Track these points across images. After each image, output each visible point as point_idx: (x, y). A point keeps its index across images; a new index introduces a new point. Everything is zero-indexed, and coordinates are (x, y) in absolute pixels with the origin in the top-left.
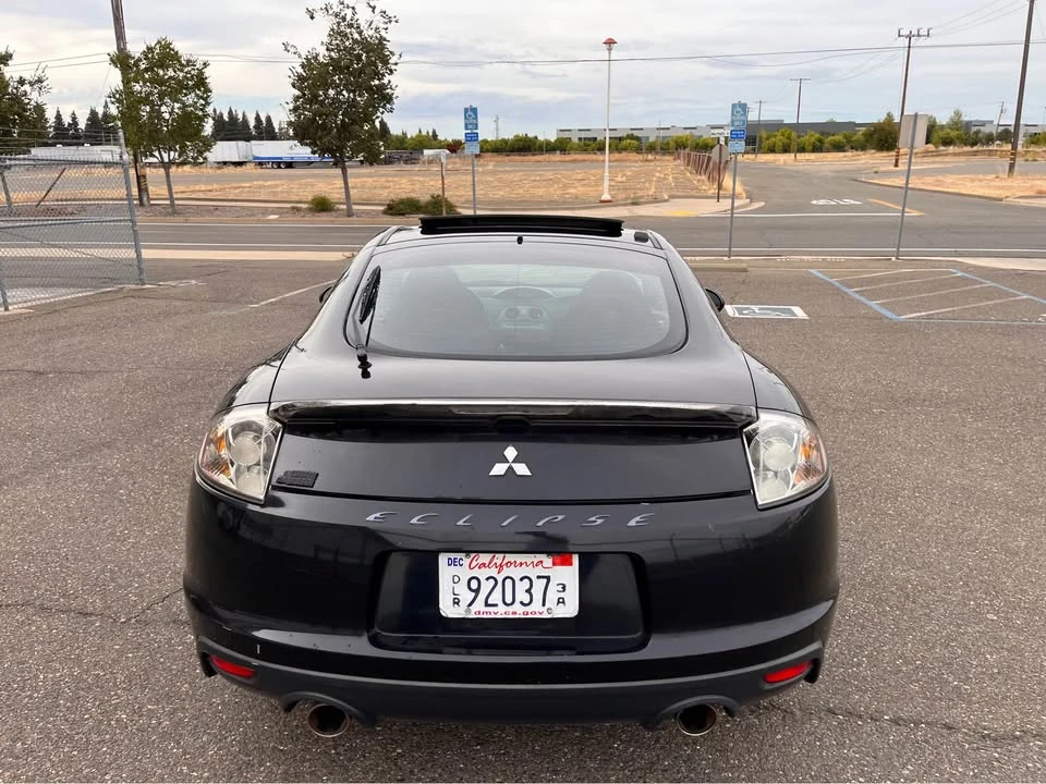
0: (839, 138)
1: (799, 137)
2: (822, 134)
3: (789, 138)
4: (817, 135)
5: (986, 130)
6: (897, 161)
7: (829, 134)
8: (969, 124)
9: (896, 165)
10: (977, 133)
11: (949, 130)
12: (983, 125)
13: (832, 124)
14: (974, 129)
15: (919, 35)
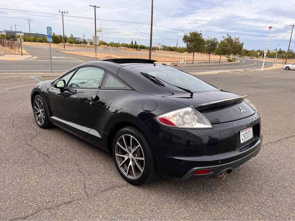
0: (40, 38)
1: (28, 37)
2: (35, 37)
3: (25, 37)
4: (34, 37)
5: (80, 40)
6: (64, 47)
7: (37, 37)
8: (75, 38)
9: (64, 48)
10: (78, 41)
11: (71, 40)
12: (79, 39)
13: (37, 34)
14: (77, 40)
15: (65, 13)
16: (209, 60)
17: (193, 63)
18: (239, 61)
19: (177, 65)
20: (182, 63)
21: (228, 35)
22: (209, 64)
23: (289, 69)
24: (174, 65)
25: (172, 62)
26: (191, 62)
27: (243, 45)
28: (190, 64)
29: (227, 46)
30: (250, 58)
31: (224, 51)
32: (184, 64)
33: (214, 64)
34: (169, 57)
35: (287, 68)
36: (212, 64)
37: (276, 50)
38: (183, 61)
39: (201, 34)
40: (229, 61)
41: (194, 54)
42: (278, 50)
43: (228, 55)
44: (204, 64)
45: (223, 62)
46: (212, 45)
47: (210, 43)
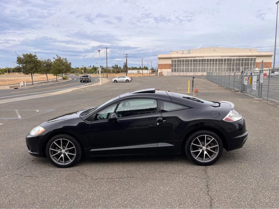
16: (48, 80)
17: (33, 84)
18: (71, 79)
19: (17, 88)
20: (22, 85)
21: (57, 56)
22: (49, 84)
23: (117, 82)
24: (15, 88)
25: (9, 85)
26: (31, 83)
27: (71, 64)
28: (30, 85)
29: (61, 66)
30: (76, 75)
31: (59, 71)
32: (25, 86)
33: (54, 83)
34: (5, 81)
35: (115, 81)
36: (51, 84)
37: (91, 67)
38: (22, 83)
39: (36, 56)
40: (64, 79)
41: (32, 75)
42: (92, 67)
43: (62, 74)
44: (44, 84)
45: (59, 81)
46: (47, 66)
47: (45, 64)
